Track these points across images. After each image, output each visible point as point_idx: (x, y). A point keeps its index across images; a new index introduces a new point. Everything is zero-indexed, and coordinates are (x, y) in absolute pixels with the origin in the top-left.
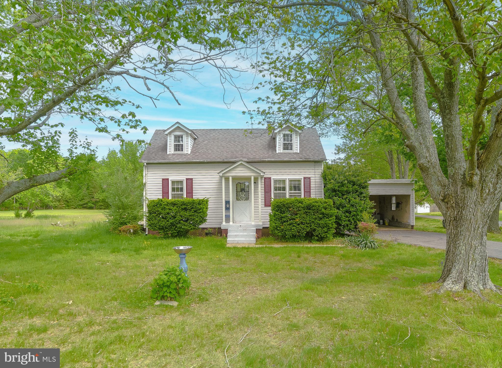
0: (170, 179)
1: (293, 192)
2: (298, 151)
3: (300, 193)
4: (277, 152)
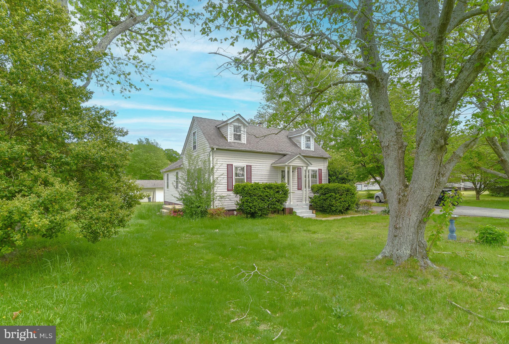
0: (234, 165)
1: (313, 179)
2: (313, 150)
3: (317, 180)
4: (302, 149)
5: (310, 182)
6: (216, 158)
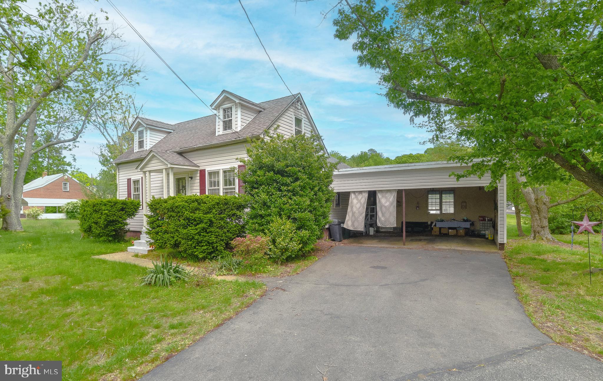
0: (132, 179)
1: (228, 187)
2: (238, 129)
3: (234, 188)
4: (217, 135)
5: (221, 194)
6: (120, 173)
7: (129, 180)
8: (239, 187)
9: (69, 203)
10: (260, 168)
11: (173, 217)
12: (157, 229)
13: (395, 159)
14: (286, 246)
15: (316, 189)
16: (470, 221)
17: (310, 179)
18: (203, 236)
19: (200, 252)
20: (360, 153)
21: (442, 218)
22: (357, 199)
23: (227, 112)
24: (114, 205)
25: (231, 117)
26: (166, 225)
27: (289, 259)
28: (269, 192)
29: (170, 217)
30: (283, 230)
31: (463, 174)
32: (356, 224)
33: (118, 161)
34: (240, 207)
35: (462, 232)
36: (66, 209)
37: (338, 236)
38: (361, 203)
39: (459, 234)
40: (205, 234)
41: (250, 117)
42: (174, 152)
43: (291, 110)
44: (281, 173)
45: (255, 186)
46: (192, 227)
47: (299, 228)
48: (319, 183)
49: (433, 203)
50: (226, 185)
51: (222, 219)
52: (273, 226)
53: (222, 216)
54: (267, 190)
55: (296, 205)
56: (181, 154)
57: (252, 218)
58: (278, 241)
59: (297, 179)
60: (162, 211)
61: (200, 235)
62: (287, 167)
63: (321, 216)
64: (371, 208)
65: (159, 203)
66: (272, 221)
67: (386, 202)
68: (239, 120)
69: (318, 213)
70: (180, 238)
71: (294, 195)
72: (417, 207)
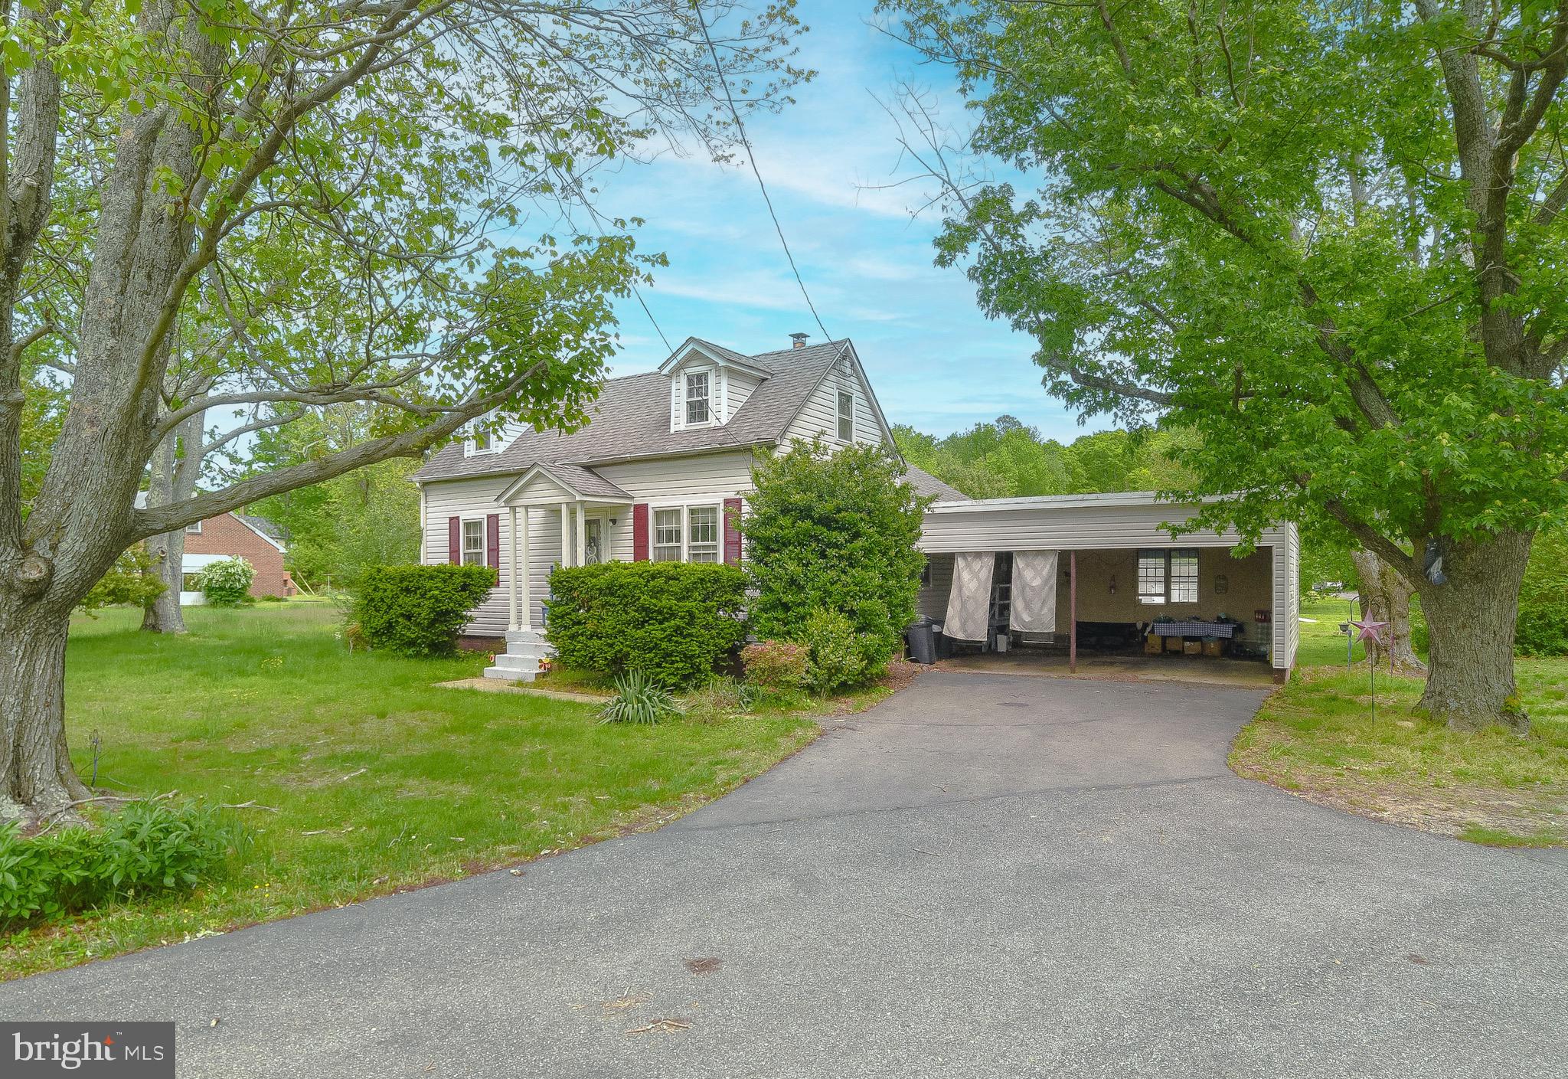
0: (461, 518)
1: (700, 543)
2: (724, 421)
3: (715, 547)
4: (672, 431)
5: (685, 557)
6: (431, 504)
7: (454, 521)
8: (726, 543)
9: (213, 566)
10: (785, 511)
11: (614, 605)
12: (575, 629)
13: (1074, 445)
14: (839, 662)
15: (892, 553)
16: (1234, 622)
17: (881, 534)
18: (676, 642)
19: (669, 674)
20: (972, 428)
21: (1171, 613)
22: (972, 572)
23: (697, 384)
24: (450, 577)
25: (706, 395)
26: (595, 621)
27: (843, 689)
28: (802, 559)
29: (603, 606)
30: (831, 633)
31: (1184, 527)
32: (970, 627)
33: (427, 478)
34: (739, 587)
35: (1213, 647)
36: (206, 582)
37: (926, 652)
38: (978, 580)
39: (1207, 652)
40: (679, 639)
41: (745, 393)
42: (576, 465)
43: (831, 378)
44: (826, 522)
45: (774, 546)
46: (653, 624)
47: (859, 630)
48: (896, 541)
49: (1149, 579)
50: (694, 538)
51: (708, 610)
52: (814, 625)
53: (709, 603)
54: (797, 554)
55: (856, 585)
56: (588, 468)
57: (765, 610)
58: (822, 653)
59: (857, 535)
60: (586, 593)
61: (670, 641)
62: (839, 511)
63: (901, 606)
64: (1001, 588)
65: (577, 578)
66: (811, 615)
67: (1034, 578)
68: (724, 401)
69: (895, 602)
70: (627, 646)
71: (851, 565)
72: (1111, 587)
